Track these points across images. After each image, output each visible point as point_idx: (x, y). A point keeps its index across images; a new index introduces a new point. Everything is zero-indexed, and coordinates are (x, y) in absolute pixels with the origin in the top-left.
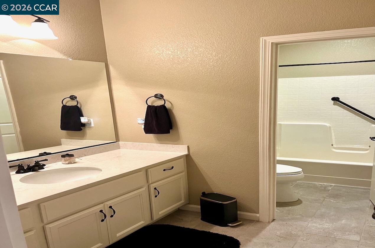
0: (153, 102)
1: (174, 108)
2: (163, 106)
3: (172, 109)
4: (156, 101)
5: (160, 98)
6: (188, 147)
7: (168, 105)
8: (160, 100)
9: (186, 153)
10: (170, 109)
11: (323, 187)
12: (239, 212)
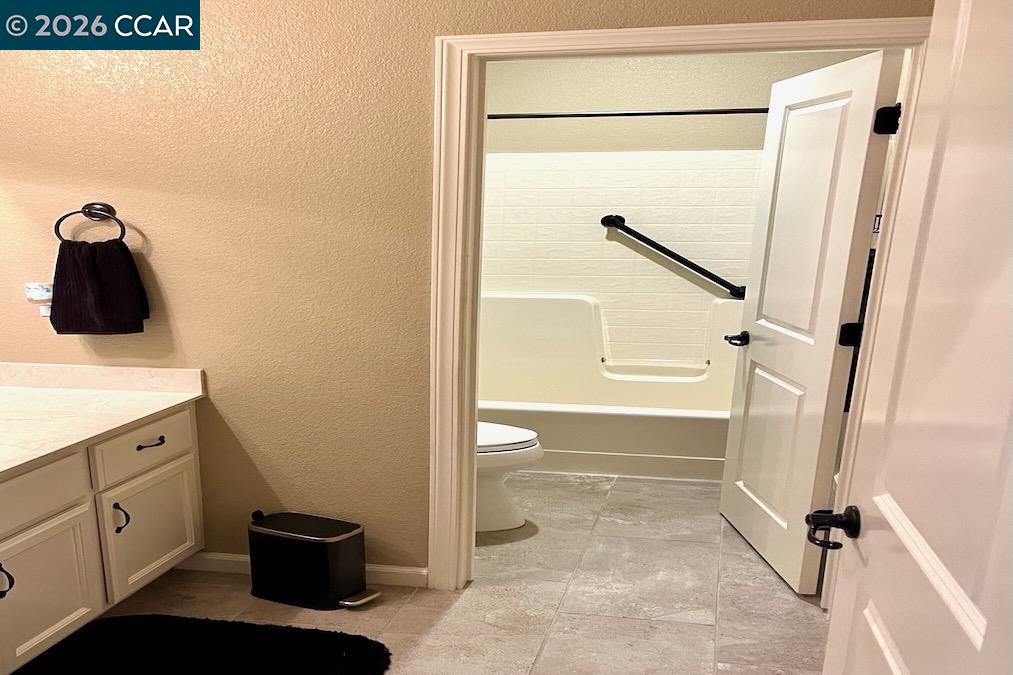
0: (78, 230)
1: (151, 249)
2: (118, 245)
3: (145, 252)
4: (88, 228)
5: (104, 218)
6: (204, 374)
7: (131, 241)
8: (103, 223)
9: (198, 392)
10: (141, 255)
11: (588, 484)
12: (368, 567)
